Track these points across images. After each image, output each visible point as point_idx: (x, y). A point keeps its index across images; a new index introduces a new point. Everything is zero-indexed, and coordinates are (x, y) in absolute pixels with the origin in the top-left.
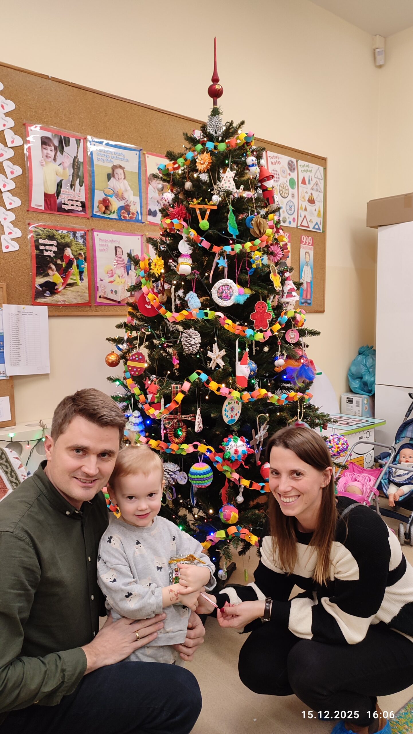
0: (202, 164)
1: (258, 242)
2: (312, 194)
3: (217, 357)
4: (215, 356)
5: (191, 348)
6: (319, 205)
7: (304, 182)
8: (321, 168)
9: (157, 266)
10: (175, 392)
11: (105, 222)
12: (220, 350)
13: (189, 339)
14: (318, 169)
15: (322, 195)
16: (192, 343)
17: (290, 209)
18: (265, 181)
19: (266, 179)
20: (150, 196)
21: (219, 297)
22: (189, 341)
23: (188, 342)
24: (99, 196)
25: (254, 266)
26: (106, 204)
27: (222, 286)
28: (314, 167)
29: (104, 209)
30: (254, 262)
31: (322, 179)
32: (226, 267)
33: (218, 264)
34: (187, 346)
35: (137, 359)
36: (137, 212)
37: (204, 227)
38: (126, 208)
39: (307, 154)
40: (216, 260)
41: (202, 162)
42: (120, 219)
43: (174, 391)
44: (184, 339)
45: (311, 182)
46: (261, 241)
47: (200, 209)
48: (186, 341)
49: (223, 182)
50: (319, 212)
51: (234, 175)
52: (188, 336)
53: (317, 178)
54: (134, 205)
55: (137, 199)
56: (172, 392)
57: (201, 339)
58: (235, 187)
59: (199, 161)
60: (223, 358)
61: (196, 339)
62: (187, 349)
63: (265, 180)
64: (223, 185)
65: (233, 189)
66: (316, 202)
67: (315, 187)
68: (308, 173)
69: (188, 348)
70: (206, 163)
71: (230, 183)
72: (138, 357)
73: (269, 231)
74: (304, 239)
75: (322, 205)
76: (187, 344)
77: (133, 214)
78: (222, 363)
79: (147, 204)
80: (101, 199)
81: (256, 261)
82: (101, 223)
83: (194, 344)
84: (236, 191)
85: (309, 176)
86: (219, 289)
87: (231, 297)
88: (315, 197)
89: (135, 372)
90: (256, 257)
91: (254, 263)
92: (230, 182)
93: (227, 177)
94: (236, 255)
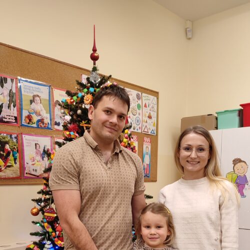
0: (87, 100)
2: (150, 113)
6: (154, 119)
7: (145, 106)
8: (156, 98)
11: (29, 129)
14: (154, 98)
15: (156, 114)
17: (138, 122)
20: (56, 114)
24: (25, 113)
26: (29, 118)
28: (151, 97)
29: (28, 121)
31: (156, 105)
36: (48, 123)
38: (41, 121)
39: (148, 90)
42: (38, 127)
45: (150, 106)
50: (154, 123)
53: (153, 104)
54: (47, 119)
55: (48, 116)
66: (152, 117)
67: (152, 109)
68: (148, 101)
70: (89, 100)
73: (125, 140)
74: (146, 139)
75: (156, 119)
77: (46, 124)
79: (54, 118)
80: (27, 115)
82: (27, 129)
88: (152, 114)
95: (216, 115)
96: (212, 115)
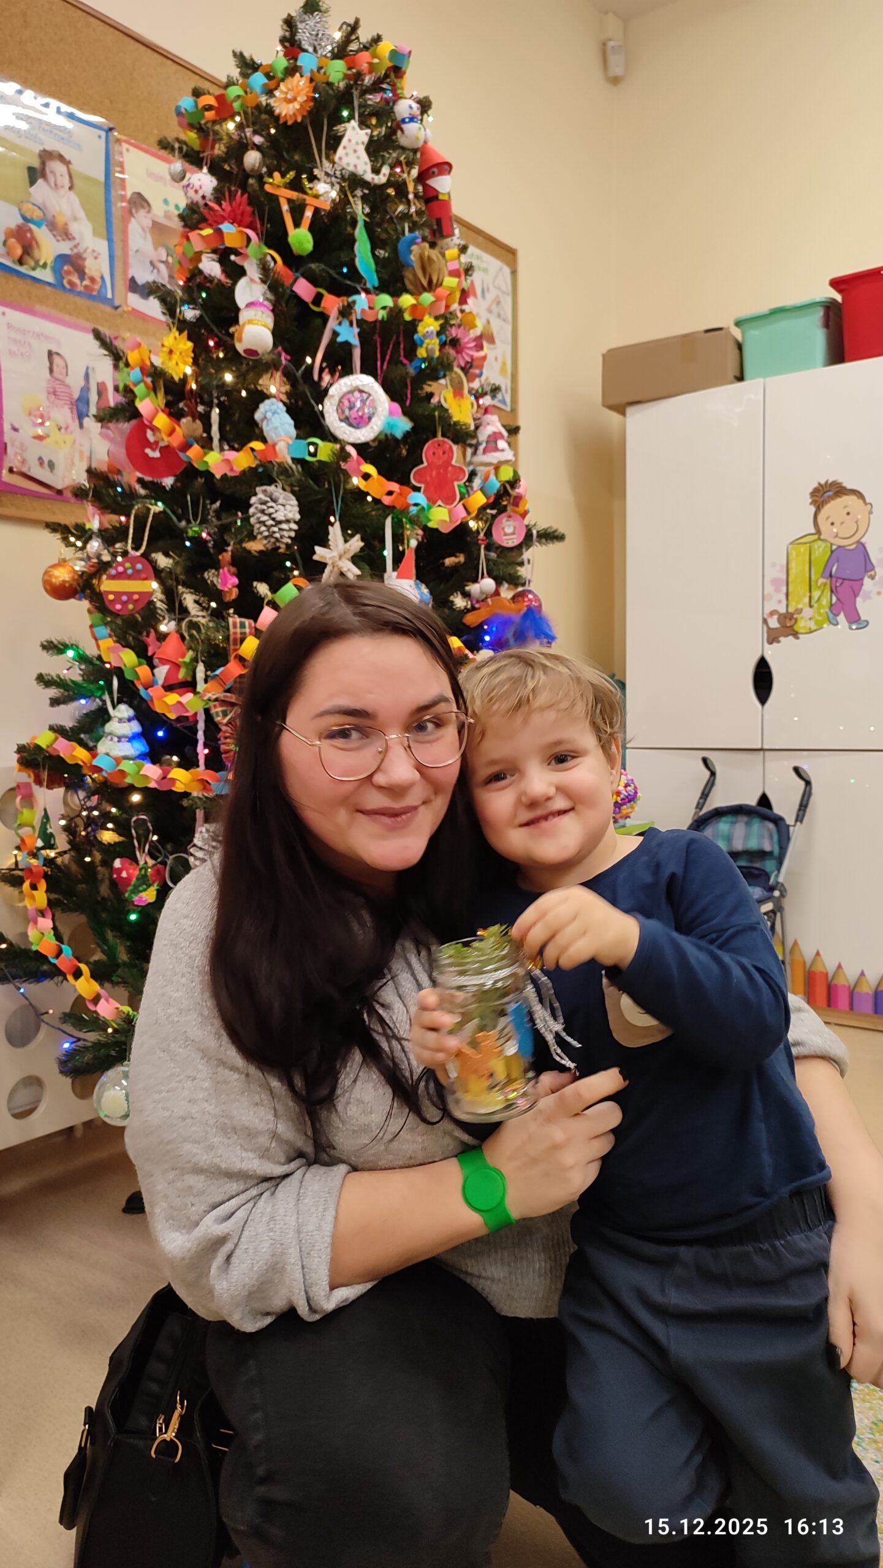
0: (290, 101)
1: (427, 298)
2: (488, 322)
3: (340, 557)
4: (335, 554)
5: (276, 529)
6: (503, 348)
8: (507, 270)
9: (175, 357)
10: (239, 636)
11: (22, 286)
12: (346, 541)
13: (272, 507)
14: (501, 269)
15: (509, 328)
16: (280, 516)
18: (433, 175)
19: (435, 170)
21: (341, 420)
22: (271, 510)
23: (270, 515)
24: (6, 217)
25: (422, 353)
26: (24, 239)
27: (351, 392)
28: (492, 263)
29: (19, 251)
30: (422, 342)
31: (508, 294)
32: (356, 346)
33: (335, 334)
34: (265, 526)
35: (130, 572)
36: (102, 278)
37: (301, 243)
38: (75, 262)
39: (478, 231)
40: (332, 324)
41: (289, 96)
42: (60, 286)
43: (235, 633)
44: (256, 508)
45: (487, 295)
46: (434, 296)
47: (289, 201)
48: (263, 512)
49: (340, 151)
50: (504, 364)
51: (366, 139)
52: (268, 499)
53: (499, 289)
54: (96, 258)
55: (102, 246)
56: (231, 638)
57: (300, 512)
58: (368, 168)
59: (283, 96)
60: (355, 560)
61: (288, 507)
62: (266, 534)
63: (433, 173)
64: (340, 159)
65: (365, 172)
66: (497, 341)
67: (494, 308)
68: (481, 274)
69: (268, 530)
70: (300, 99)
71: (358, 158)
72: (133, 567)
73: (450, 282)
75: (508, 350)
76: (264, 518)
77: (93, 280)
78: (352, 571)
79: (126, 262)
81: (427, 341)
82: (12, 285)
83: (283, 518)
84: (373, 179)
85: (483, 282)
86: (340, 401)
87: (370, 419)
88: (496, 327)
89: (125, 604)
90: (427, 329)
91: (421, 346)
92: (358, 154)
93: (350, 140)
94: (378, 325)
95: (737, 333)
96: (720, 329)
